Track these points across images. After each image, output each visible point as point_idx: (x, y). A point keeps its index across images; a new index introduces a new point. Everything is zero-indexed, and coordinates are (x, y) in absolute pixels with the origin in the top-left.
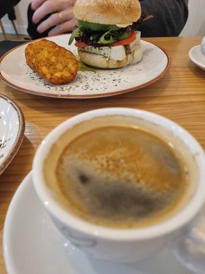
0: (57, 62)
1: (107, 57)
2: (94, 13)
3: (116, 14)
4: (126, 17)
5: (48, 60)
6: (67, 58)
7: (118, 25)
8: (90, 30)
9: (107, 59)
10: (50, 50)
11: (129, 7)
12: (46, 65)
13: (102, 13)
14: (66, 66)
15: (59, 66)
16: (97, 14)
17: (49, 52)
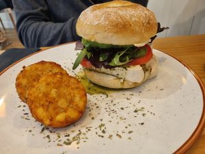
0: (59, 96)
1: (121, 78)
2: (106, 34)
3: (134, 33)
4: (145, 35)
5: (46, 95)
6: (72, 89)
7: (136, 45)
8: (98, 48)
9: (122, 81)
10: (50, 80)
11: (149, 23)
12: (43, 105)
13: (117, 33)
14: (71, 102)
15: (62, 103)
16: (110, 34)
17: (48, 84)
